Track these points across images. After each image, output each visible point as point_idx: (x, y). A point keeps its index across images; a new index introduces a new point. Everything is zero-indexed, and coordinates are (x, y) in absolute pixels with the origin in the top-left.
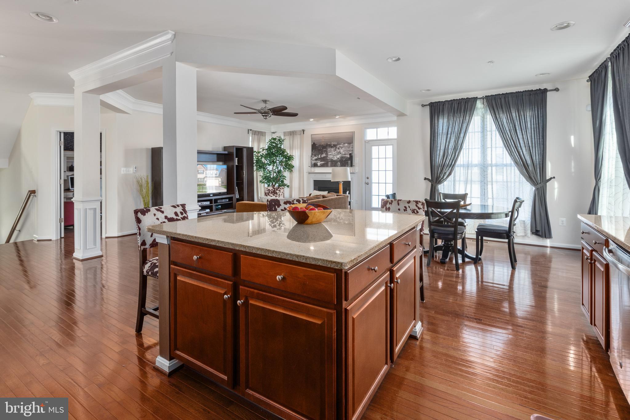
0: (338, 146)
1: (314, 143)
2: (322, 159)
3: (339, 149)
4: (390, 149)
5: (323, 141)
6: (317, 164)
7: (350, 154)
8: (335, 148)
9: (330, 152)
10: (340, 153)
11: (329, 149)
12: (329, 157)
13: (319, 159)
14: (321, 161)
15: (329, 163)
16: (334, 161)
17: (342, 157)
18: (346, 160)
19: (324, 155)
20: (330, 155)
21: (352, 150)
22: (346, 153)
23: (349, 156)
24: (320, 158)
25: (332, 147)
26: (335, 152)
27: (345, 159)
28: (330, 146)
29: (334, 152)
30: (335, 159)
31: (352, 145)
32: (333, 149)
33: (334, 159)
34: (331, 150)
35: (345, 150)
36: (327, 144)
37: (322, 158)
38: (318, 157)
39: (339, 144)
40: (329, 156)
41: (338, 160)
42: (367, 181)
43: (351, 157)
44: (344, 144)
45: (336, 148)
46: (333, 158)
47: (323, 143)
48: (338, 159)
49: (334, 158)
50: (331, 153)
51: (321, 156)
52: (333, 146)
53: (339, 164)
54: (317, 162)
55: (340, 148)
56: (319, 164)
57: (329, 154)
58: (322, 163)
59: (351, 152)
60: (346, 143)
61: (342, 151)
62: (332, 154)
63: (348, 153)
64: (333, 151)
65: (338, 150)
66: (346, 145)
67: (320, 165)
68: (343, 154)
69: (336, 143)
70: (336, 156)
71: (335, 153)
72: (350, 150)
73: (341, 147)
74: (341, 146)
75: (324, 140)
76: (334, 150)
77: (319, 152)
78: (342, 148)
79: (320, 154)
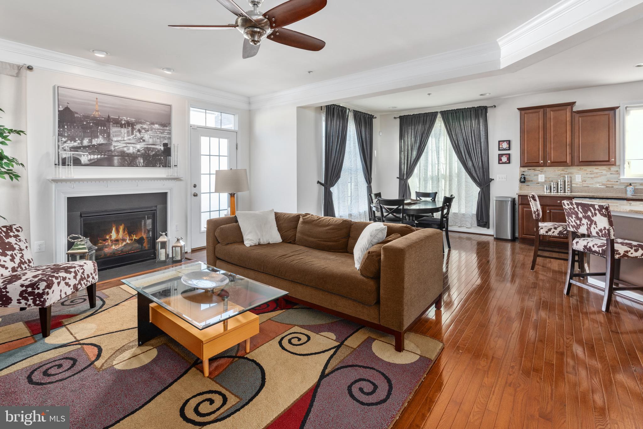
0: (138, 127)
1: (67, 109)
2: (92, 149)
3: (139, 131)
4: (224, 142)
5: (97, 108)
6: (80, 161)
7: (165, 145)
8: (130, 128)
9: (116, 136)
10: (142, 140)
11: (114, 130)
12: (115, 147)
13: (85, 147)
14: (90, 154)
15: (116, 158)
16: (129, 155)
17: (147, 149)
18: (156, 155)
19: (100, 140)
20: (117, 141)
21: (170, 138)
22: (156, 142)
23: (162, 148)
24: (88, 146)
25: (122, 126)
26: (130, 137)
27: (153, 153)
28: (118, 123)
29: (128, 136)
30: (131, 150)
31: (168, 128)
32: (124, 131)
33: (128, 152)
34: (120, 131)
35: (154, 137)
36: (109, 116)
37: (94, 146)
38: (82, 143)
39: (141, 123)
40: (114, 144)
41: (139, 153)
42: (195, 190)
43: (167, 151)
44: (153, 124)
45: (133, 129)
46: (125, 149)
47: (97, 114)
48: (139, 151)
49: (128, 149)
50: (120, 139)
51: (91, 141)
52: (125, 124)
53: (142, 161)
54: (80, 155)
55: (143, 131)
56: (85, 158)
57: (115, 139)
58: (96, 157)
59: (166, 142)
60: (156, 124)
61: (146, 136)
62: (124, 140)
63: (161, 141)
64: (126, 135)
65: (138, 134)
66: (157, 126)
67: (88, 162)
68: (150, 143)
69: (134, 119)
70: (133, 145)
71: (129, 139)
72: (164, 138)
73: (144, 129)
74: (145, 126)
75: (99, 106)
76: (128, 132)
77: (84, 132)
78: (148, 131)
79: (88, 137)
